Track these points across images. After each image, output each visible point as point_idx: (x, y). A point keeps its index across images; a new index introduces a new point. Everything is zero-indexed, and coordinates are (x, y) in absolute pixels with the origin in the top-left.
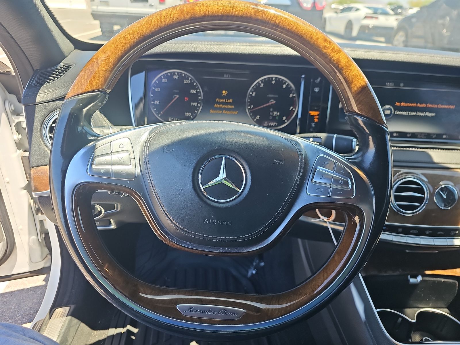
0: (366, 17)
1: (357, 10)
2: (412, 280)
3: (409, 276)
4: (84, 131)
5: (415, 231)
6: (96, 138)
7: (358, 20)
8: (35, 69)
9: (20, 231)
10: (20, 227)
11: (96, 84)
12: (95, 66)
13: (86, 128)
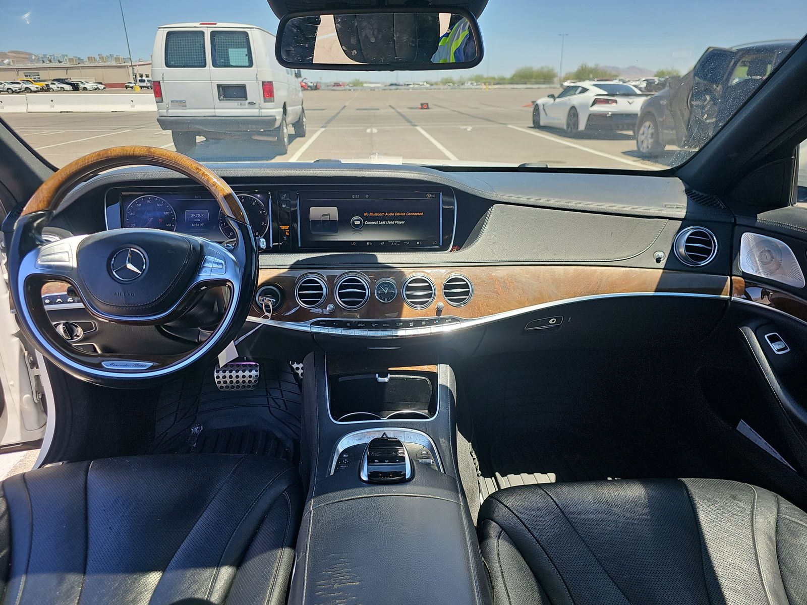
0: (595, 102)
1: (584, 90)
2: (380, 379)
3: (377, 375)
4: (34, 237)
5: (362, 325)
6: (42, 243)
7: (584, 106)
8: (18, 201)
9: (11, 387)
10: (12, 383)
11: (41, 206)
12: (40, 194)
13: (37, 236)
